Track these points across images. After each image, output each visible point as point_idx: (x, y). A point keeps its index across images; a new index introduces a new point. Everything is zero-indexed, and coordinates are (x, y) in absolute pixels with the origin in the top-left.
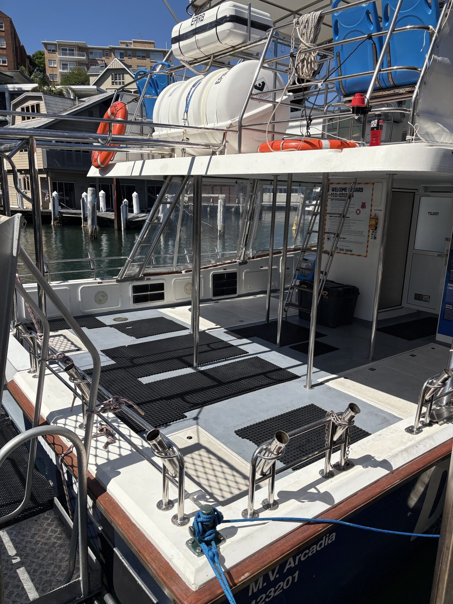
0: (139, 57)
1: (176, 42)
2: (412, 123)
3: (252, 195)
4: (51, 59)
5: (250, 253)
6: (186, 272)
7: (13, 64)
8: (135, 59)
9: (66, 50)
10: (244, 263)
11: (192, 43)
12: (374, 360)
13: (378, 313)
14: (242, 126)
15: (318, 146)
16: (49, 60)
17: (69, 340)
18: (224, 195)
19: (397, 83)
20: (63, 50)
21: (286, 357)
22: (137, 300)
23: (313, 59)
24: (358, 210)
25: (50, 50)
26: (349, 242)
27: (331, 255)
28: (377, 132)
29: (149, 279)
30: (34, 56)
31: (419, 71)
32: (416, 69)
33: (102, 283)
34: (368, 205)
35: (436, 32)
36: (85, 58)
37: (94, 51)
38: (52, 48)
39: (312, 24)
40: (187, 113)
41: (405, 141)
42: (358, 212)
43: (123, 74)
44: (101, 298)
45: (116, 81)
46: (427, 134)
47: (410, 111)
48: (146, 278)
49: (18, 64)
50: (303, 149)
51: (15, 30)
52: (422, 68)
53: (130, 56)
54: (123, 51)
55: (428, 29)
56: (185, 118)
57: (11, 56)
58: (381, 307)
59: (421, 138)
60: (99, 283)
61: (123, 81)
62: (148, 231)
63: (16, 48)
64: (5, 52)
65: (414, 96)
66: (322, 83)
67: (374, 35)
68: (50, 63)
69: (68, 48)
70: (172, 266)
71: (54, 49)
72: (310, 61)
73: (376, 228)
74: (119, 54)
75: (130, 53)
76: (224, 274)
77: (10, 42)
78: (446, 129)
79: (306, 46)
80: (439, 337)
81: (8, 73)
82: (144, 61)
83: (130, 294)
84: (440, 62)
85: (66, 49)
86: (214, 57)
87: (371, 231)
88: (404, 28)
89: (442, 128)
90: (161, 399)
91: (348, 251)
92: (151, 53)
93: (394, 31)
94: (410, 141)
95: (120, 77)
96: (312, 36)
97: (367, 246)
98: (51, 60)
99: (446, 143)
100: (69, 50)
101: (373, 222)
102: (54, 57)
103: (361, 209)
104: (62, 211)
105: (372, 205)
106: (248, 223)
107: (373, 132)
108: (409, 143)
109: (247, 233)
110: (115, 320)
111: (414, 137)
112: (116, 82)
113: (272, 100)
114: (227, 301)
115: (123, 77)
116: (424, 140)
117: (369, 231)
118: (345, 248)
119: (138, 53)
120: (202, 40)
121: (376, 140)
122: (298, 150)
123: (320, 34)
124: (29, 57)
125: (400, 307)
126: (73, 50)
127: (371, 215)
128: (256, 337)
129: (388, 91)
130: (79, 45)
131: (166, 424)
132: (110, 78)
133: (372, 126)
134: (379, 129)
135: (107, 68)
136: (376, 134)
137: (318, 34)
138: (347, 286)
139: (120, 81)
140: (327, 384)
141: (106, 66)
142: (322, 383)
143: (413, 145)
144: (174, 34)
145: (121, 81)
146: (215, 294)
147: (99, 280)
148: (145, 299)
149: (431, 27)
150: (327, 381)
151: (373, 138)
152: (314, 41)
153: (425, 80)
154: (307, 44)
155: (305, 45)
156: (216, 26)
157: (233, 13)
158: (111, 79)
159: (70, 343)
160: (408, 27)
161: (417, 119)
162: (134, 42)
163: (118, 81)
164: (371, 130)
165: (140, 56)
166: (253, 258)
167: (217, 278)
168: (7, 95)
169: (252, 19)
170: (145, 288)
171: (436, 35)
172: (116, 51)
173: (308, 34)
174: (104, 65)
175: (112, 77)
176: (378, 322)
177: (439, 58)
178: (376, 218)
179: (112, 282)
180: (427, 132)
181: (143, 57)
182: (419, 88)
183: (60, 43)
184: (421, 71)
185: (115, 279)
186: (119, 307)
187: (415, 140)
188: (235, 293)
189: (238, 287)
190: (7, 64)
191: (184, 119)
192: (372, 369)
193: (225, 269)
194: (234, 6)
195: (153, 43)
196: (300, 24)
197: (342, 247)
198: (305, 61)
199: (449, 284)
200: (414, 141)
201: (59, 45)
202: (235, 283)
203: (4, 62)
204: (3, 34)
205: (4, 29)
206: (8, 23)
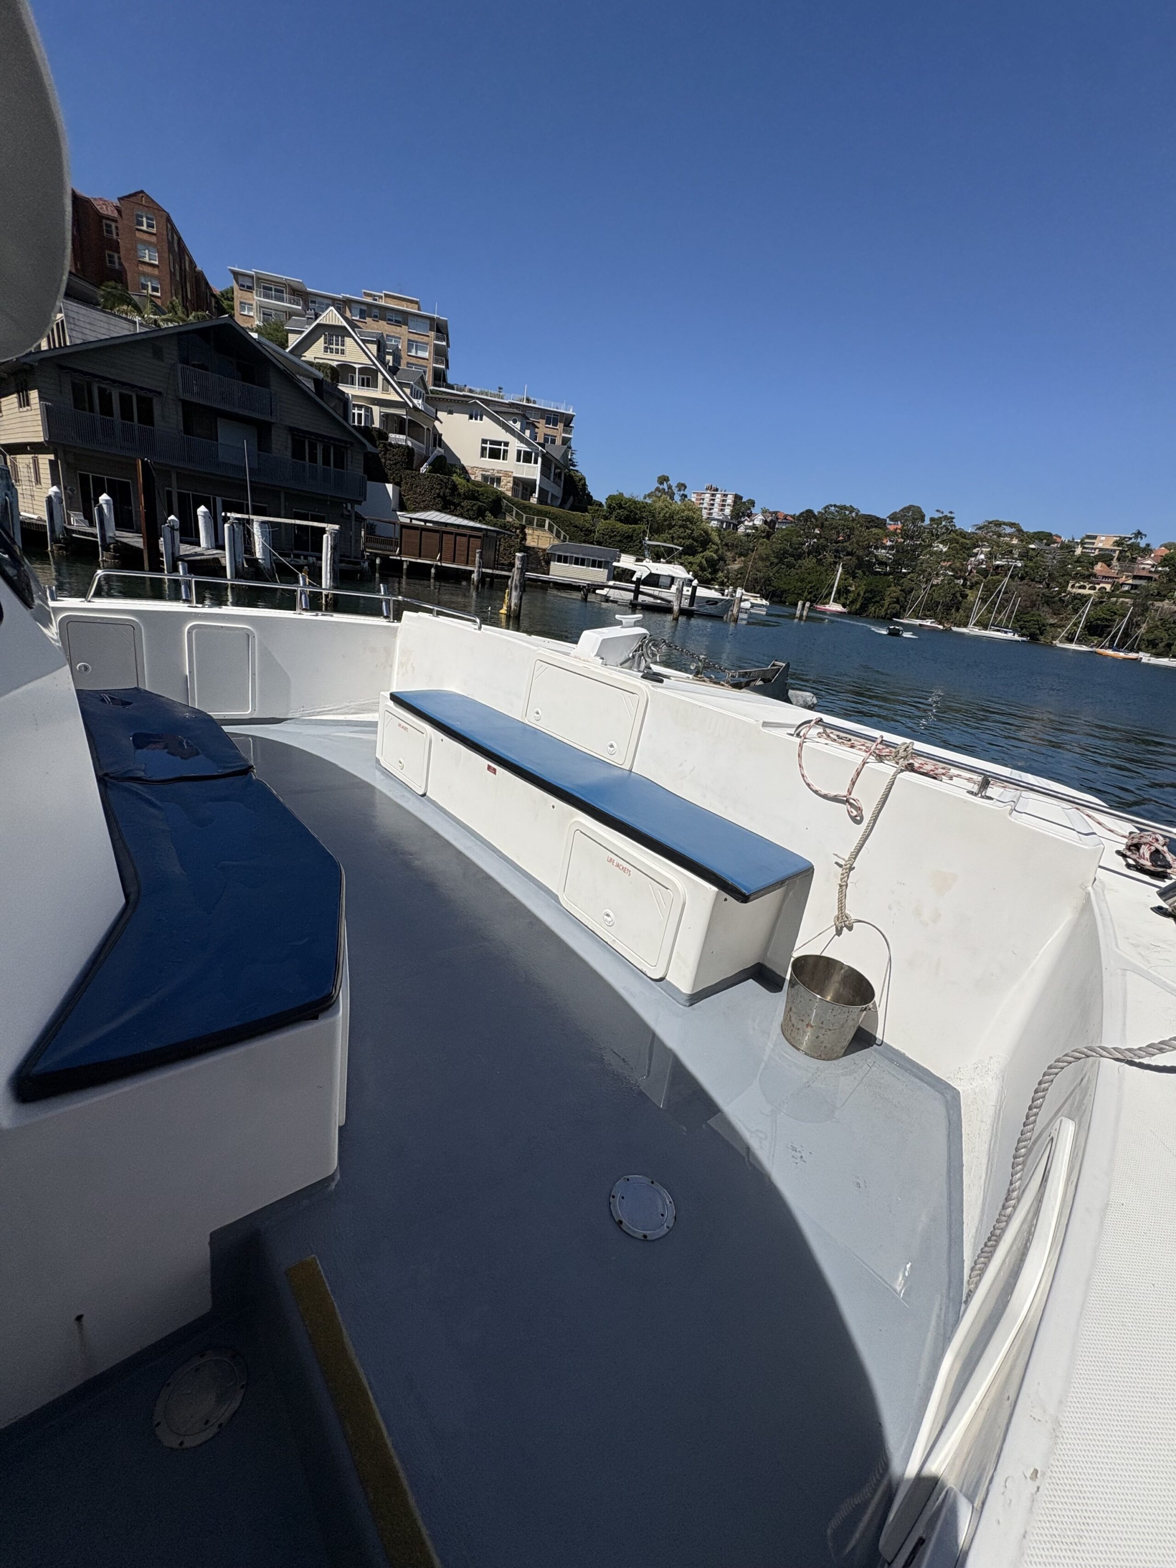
0: (389, 321)
4: (244, 301)
8: (384, 323)
9: (271, 289)
16: (241, 303)
18: (337, 527)
20: (265, 288)
25: (243, 286)
30: (220, 294)
36: (300, 308)
37: (318, 299)
38: (247, 282)
43: (343, 337)
45: (331, 346)
51: (180, 239)
53: (376, 316)
54: (364, 308)
57: (169, 280)
61: (342, 348)
64: (156, 272)
68: (243, 309)
69: (273, 287)
71: (250, 285)
74: (359, 310)
75: (376, 311)
77: (166, 255)
82: (399, 328)
85: (269, 287)
92: (410, 318)
95: (337, 341)
98: (245, 304)
100: (276, 290)
102: (249, 299)
112: (330, 348)
115: (343, 341)
119: (389, 315)
126: (282, 292)
130: (292, 284)
132: (322, 339)
135: (318, 321)
139: (337, 347)
141: (316, 318)
145: (340, 347)
158: (323, 342)
162: (386, 295)
163: (334, 347)
165: (392, 320)
172: (353, 305)
174: (313, 317)
175: (325, 339)
181: (396, 321)
183: (260, 276)
190: (159, 294)
195: (417, 303)
201: (258, 279)
203: (155, 289)
204: (153, 239)
205: (154, 231)
206: (164, 221)
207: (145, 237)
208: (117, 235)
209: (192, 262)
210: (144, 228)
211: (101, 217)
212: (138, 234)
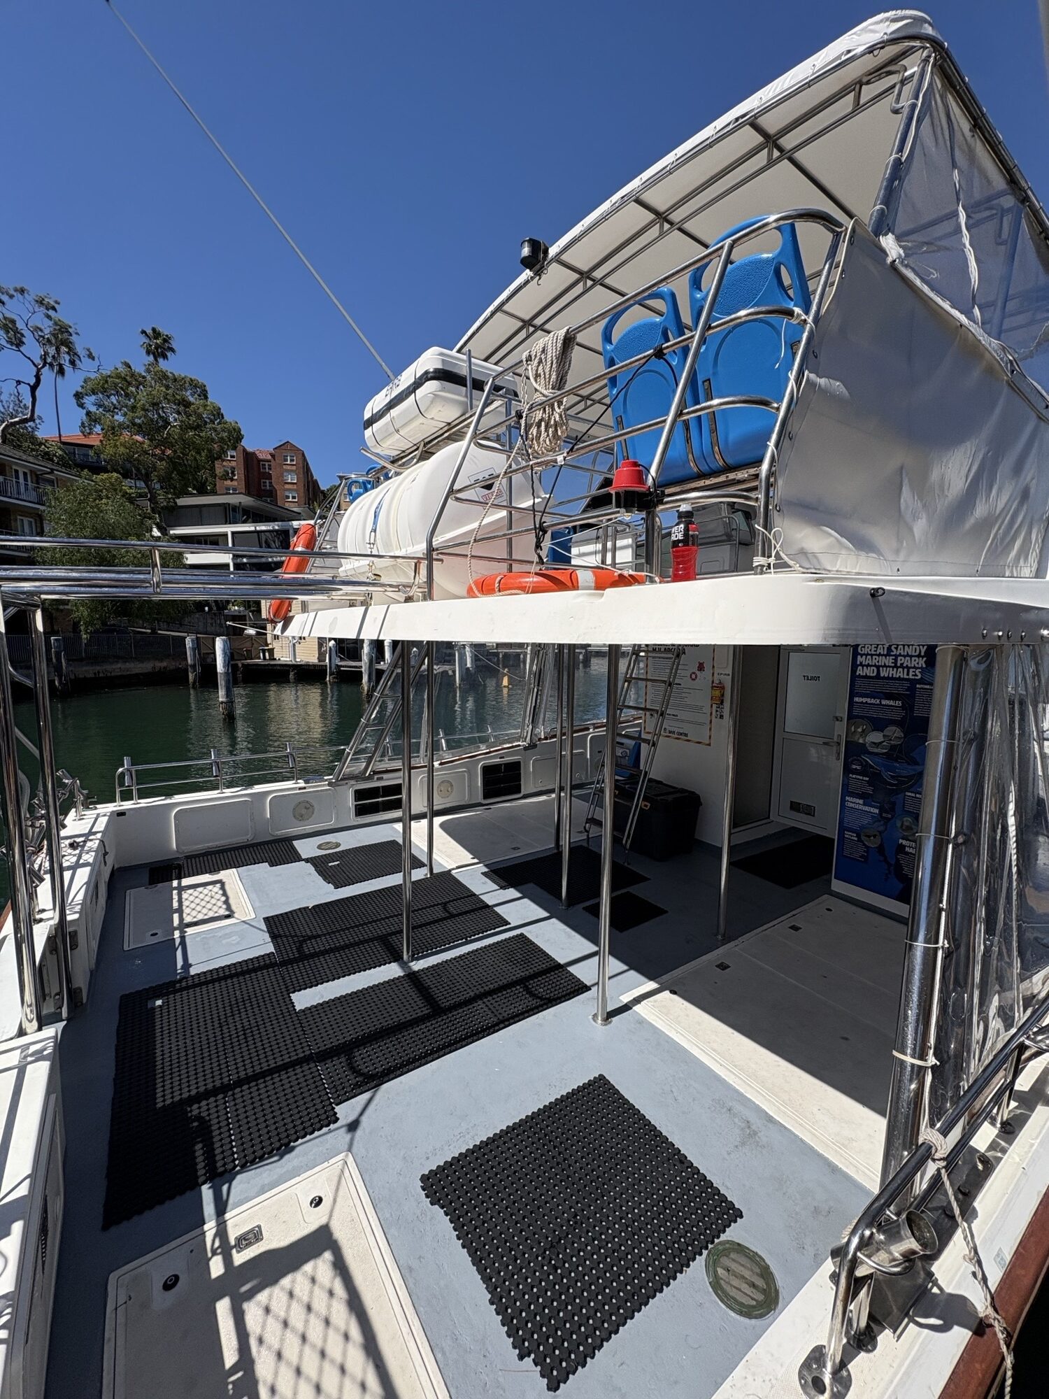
1: (368, 427)
2: (765, 527)
3: (539, 651)
5: (541, 731)
6: (441, 764)
7: (303, 499)
10: (532, 746)
11: (387, 424)
12: (727, 939)
13: (730, 834)
14: (433, 550)
15: (569, 584)
17: (225, 894)
19: (730, 461)
21: (573, 933)
22: (360, 811)
23: (557, 419)
24: (694, 673)
26: (682, 721)
27: (654, 745)
28: (683, 551)
29: (381, 779)
30: (328, 490)
31: (773, 408)
32: (766, 403)
33: (305, 788)
34: (707, 666)
35: (810, 320)
39: (552, 353)
40: (375, 531)
41: (752, 569)
42: (693, 676)
44: (304, 811)
46: (803, 552)
47: (757, 500)
48: (376, 777)
49: (309, 499)
50: (536, 590)
51: (307, 464)
52: (782, 401)
55: (790, 313)
56: (372, 541)
57: (302, 490)
58: (735, 823)
59: (791, 563)
60: (300, 789)
62: (377, 708)
63: (308, 482)
64: (295, 487)
65: (765, 466)
66: (565, 455)
67: (668, 347)
70: (418, 756)
72: (552, 422)
73: (722, 702)
76: (501, 765)
77: (301, 476)
78: (844, 540)
79: (544, 396)
80: (838, 886)
81: (295, 509)
83: (351, 802)
84: (823, 391)
86: (425, 446)
87: (714, 706)
88: (733, 316)
89: (836, 538)
90: (307, 1059)
91: (681, 734)
93: (710, 328)
94: (762, 570)
96: (554, 377)
97: (710, 729)
99: (848, 573)
101: (717, 693)
103: (698, 673)
104: (340, 664)
105: (713, 667)
106: (536, 690)
107: (677, 551)
108: (762, 573)
109: (533, 705)
110: (320, 847)
111: (772, 560)
113: (505, 504)
114: (505, 806)
116: (797, 567)
117: (712, 706)
118: (676, 730)
120: (399, 415)
121: (684, 569)
122: (528, 593)
123: (570, 372)
124: (323, 492)
125: (768, 820)
127: (713, 682)
128: (531, 885)
129: (715, 477)
131: (287, 1145)
133: (673, 538)
134: (690, 543)
136: (683, 556)
137: (567, 373)
138: (683, 791)
140: (637, 1008)
142: (626, 1008)
143: (772, 577)
144: (367, 415)
146: (486, 796)
147: (301, 783)
148: (374, 809)
149: (797, 310)
150: (637, 1000)
151: (678, 564)
152: (560, 383)
153: (789, 429)
154: (545, 392)
155: (541, 393)
156: (414, 391)
157: (439, 366)
159: (223, 899)
160: (742, 313)
161: (776, 518)
164: (673, 547)
166: (546, 738)
167: (487, 770)
168: (291, 532)
169: (473, 376)
170: (373, 792)
171: (811, 328)
173: (547, 374)
176: (731, 848)
177: (822, 381)
178: (721, 687)
179: (322, 786)
180: (802, 549)
182: (777, 445)
184: (778, 409)
185: (326, 780)
186: (332, 824)
187: (776, 566)
188: (519, 791)
189: (522, 782)
190: (297, 500)
191: (370, 544)
192: (723, 967)
193: (503, 758)
194: (441, 354)
196: (533, 358)
197: (672, 729)
198: (543, 424)
199: (847, 798)
200: (772, 570)
202: (518, 778)
203: (294, 497)
204: (294, 468)
205: (294, 463)
206: (300, 456)
207: (289, 467)
208: (270, 469)
209: (312, 474)
210: (289, 462)
211: (259, 461)
212: (284, 467)
